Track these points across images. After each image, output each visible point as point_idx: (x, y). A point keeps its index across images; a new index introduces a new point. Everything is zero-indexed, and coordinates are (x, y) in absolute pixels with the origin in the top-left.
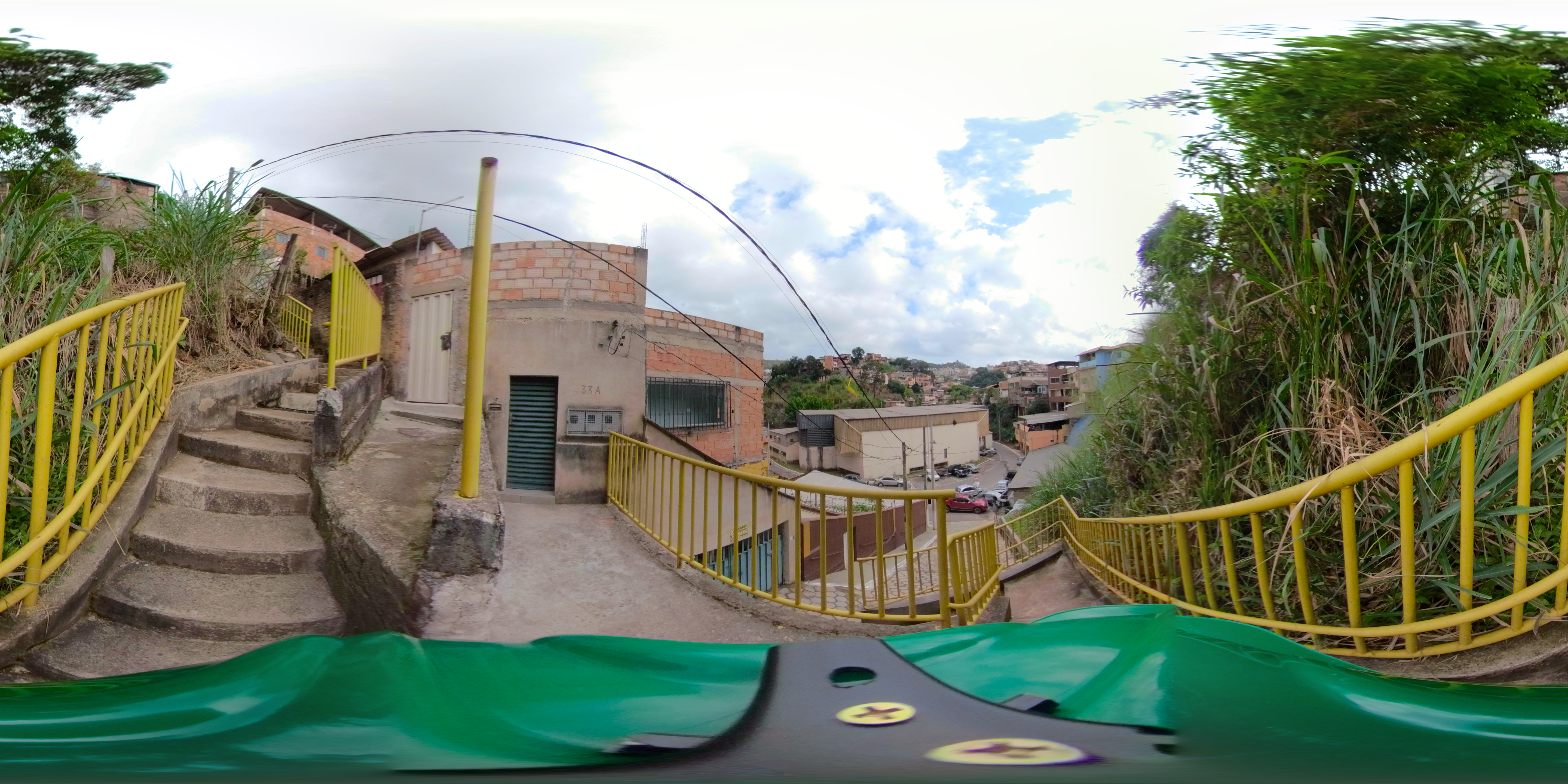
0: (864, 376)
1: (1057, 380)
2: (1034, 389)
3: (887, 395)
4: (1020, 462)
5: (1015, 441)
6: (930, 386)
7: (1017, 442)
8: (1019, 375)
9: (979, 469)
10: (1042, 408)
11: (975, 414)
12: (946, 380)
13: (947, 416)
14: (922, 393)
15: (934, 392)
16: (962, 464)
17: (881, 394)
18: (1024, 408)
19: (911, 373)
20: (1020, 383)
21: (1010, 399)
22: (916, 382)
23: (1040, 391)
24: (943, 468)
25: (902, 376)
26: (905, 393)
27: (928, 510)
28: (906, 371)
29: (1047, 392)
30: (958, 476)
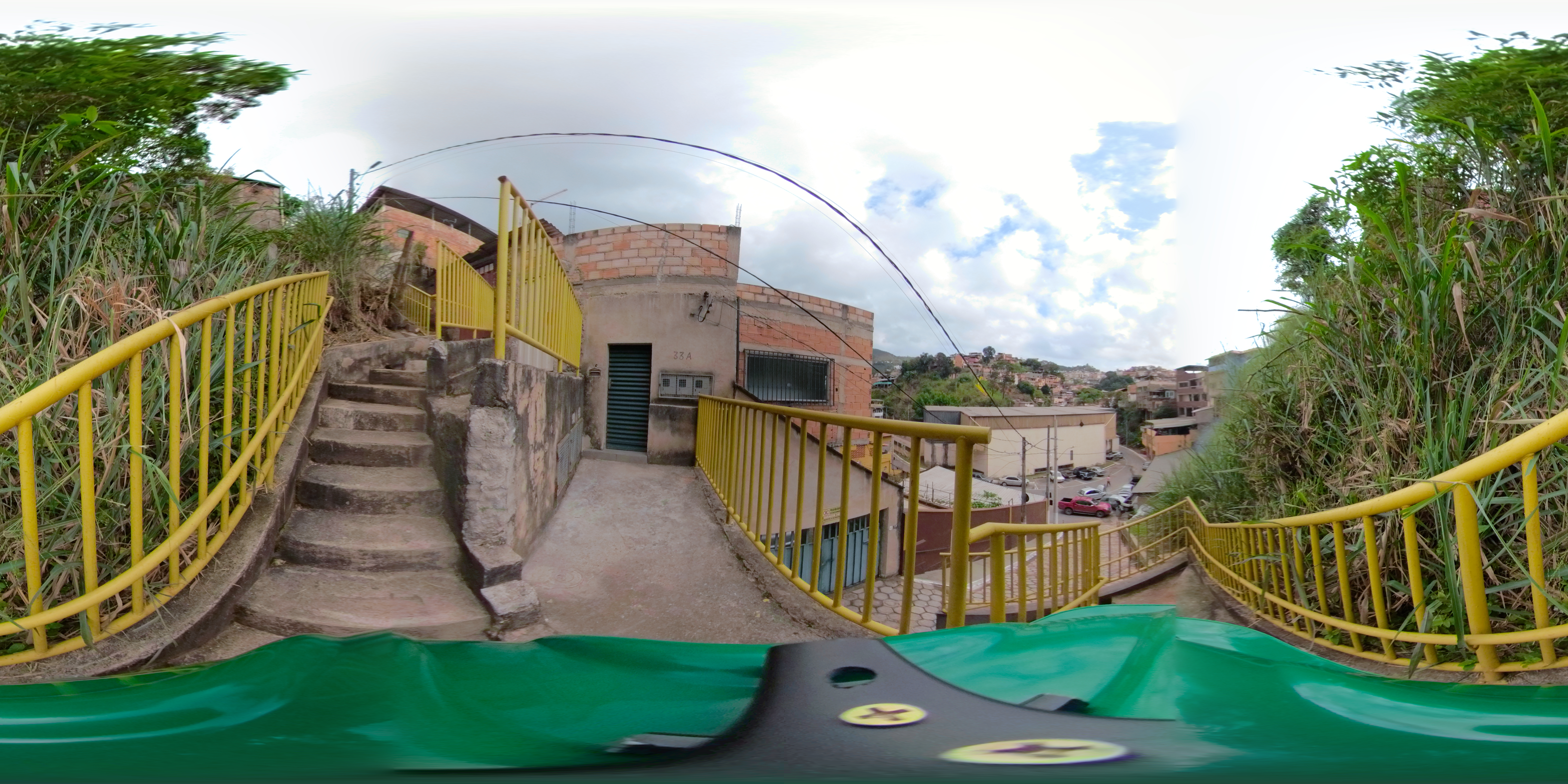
0: (994, 375)
1: (1186, 385)
2: (1161, 393)
3: (1017, 396)
4: (1145, 467)
5: (1141, 446)
6: (1059, 388)
7: (1143, 446)
8: (1147, 379)
9: (1104, 472)
10: (1170, 412)
11: (1103, 416)
12: (1076, 382)
13: (1075, 417)
14: (1052, 397)
15: (1063, 394)
16: (1087, 466)
17: (1012, 395)
18: (1152, 412)
19: (1041, 375)
20: (1148, 387)
21: (1138, 403)
22: (1046, 384)
23: (1168, 395)
24: (1069, 469)
25: (1032, 377)
26: (1034, 394)
27: (1049, 511)
28: (1036, 373)
29: (1176, 397)
30: (1083, 478)
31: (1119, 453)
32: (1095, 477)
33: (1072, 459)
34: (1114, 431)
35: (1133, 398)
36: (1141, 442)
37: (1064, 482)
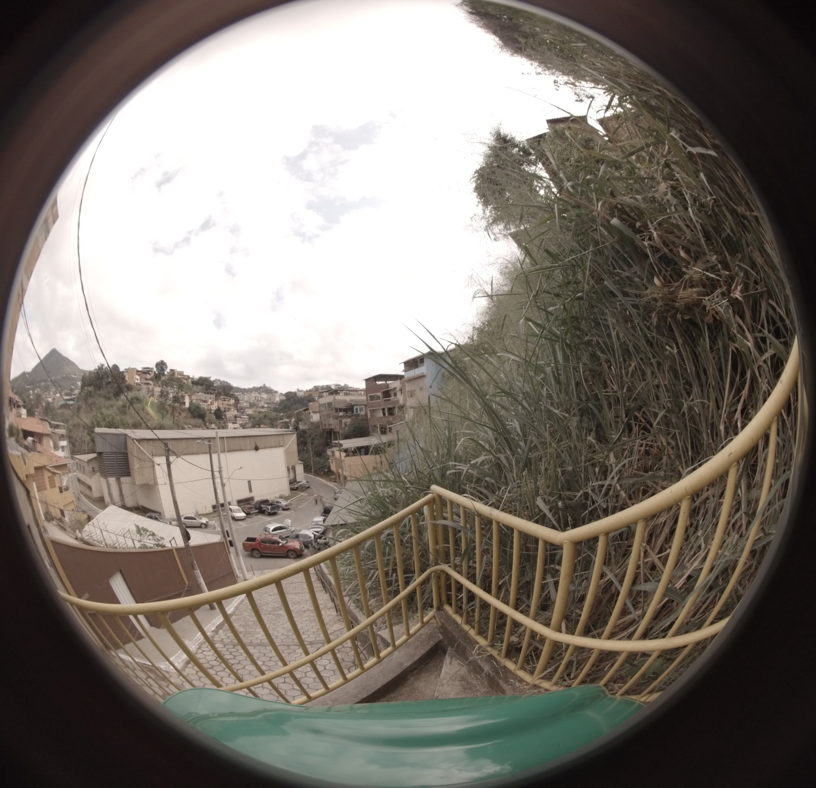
0: (164, 395)
1: (378, 397)
2: (349, 410)
3: (187, 418)
4: (336, 495)
5: (329, 472)
6: (233, 412)
7: (333, 473)
9: (290, 504)
10: (361, 431)
11: (281, 439)
12: (252, 405)
13: (248, 440)
14: (225, 420)
15: (237, 419)
16: (269, 499)
17: (181, 418)
18: (339, 432)
19: (214, 396)
20: (333, 403)
21: (322, 423)
22: (218, 407)
23: (357, 411)
24: (249, 504)
25: (204, 399)
26: (206, 419)
27: (232, 555)
28: (208, 393)
29: (366, 412)
30: (266, 513)
31: (304, 482)
32: (280, 511)
33: (251, 491)
34: (296, 455)
35: (316, 418)
36: (329, 468)
37: (245, 519)
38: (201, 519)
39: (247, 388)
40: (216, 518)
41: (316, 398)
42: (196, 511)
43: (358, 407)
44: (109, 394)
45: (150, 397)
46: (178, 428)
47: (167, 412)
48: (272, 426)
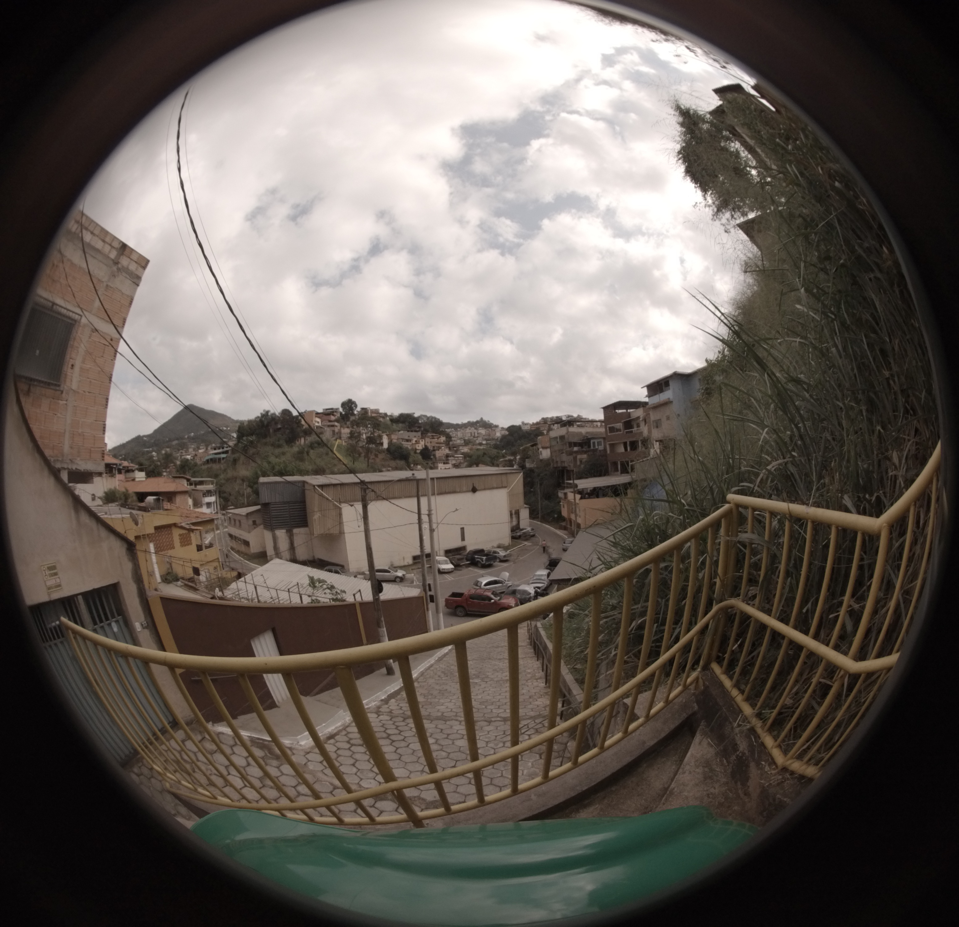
0: (355, 436)
1: (617, 429)
2: (585, 444)
3: (385, 459)
4: (566, 545)
5: (560, 518)
6: (444, 451)
7: (564, 518)
9: (510, 555)
10: (598, 469)
11: (504, 478)
12: (467, 443)
13: (464, 481)
14: (434, 460)
15: (450, 458)
16: (485, 549)
17: (378, 460)
18: (573, 470)
19: (419, 434)
20: (566, 436)
21: (553, 460)
22: (425, 446)
23: (594, 446)
24: (460, 554)
25: (407, 438)
26: (411, 460)
27: (430, 612)
28: (412, 431)
29: (605, 447)
30: (479, 565)
31: (529, 529)
32: (497, 563)
33: (463, 539)
34: (521, 499)
35: (545, 454)
36: (560, 513)
37: (452, 572)
38: (396, 571)
39: (460, 423)
40: (415, 571)
41: (545, 432)
42: (392, 562)
43: (596, 441)
44: (279, 441)
45: (336, 440)
46: (375, 471)
47: (360, 455)
48: (493, 465)
